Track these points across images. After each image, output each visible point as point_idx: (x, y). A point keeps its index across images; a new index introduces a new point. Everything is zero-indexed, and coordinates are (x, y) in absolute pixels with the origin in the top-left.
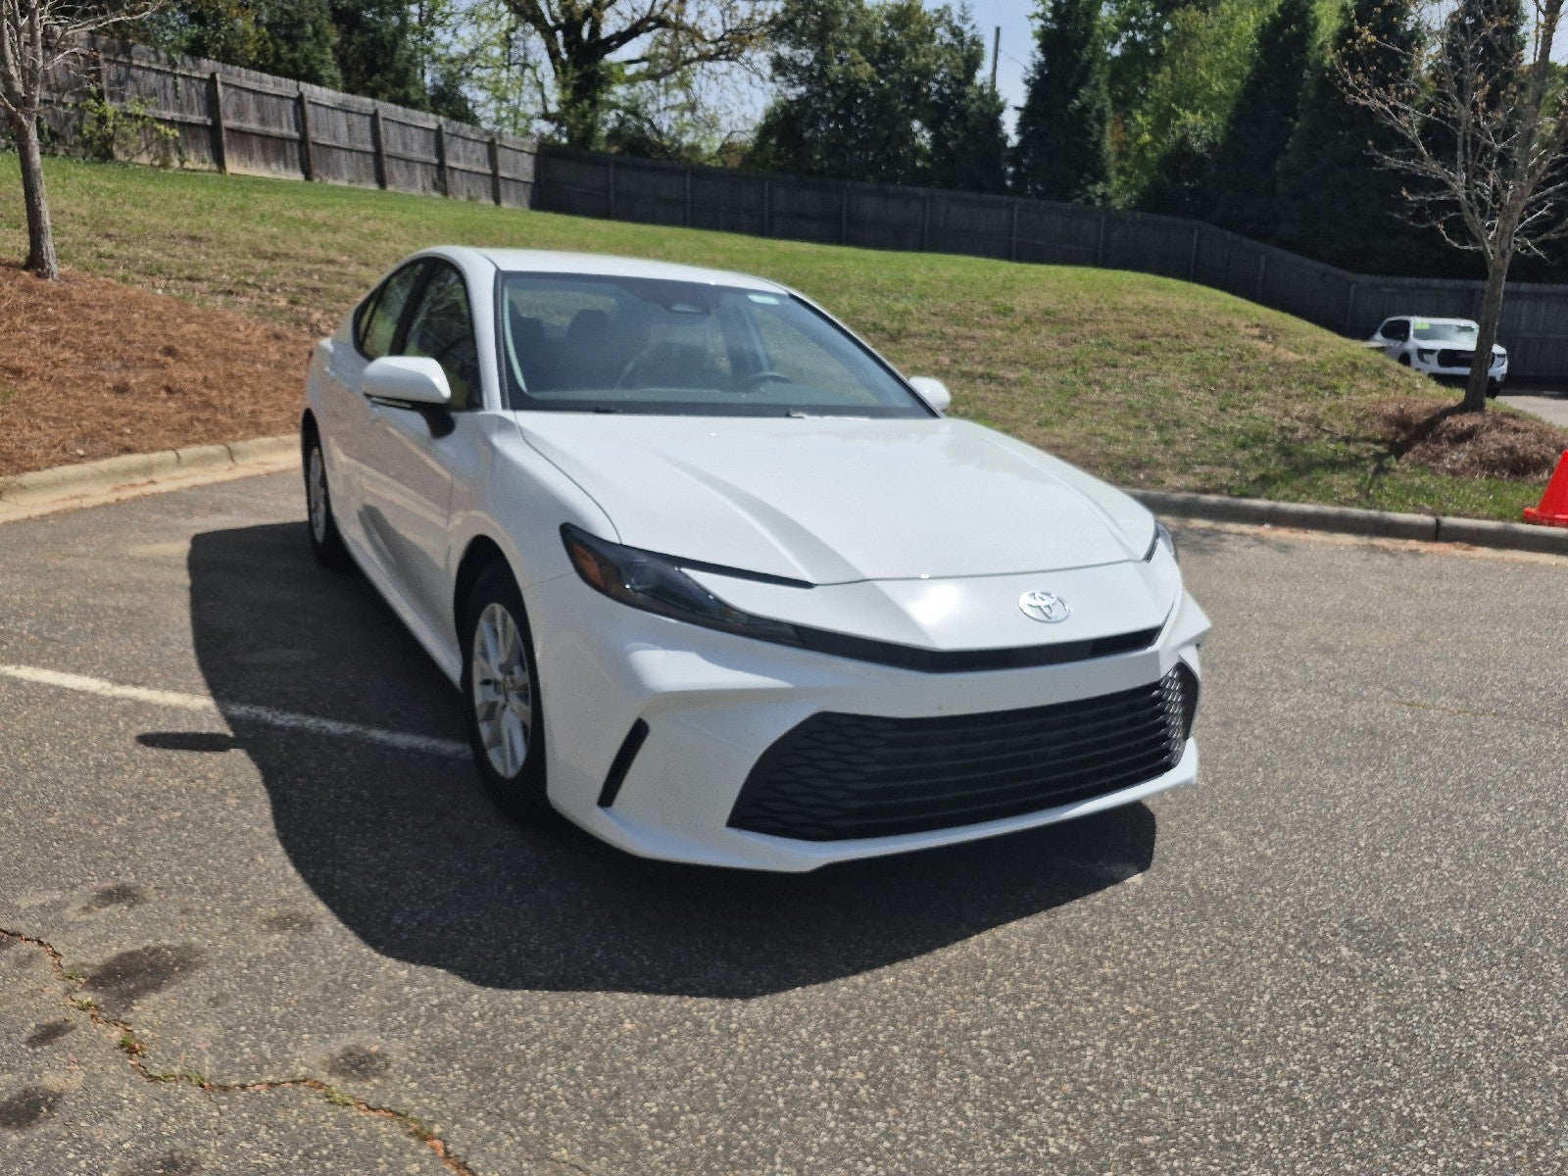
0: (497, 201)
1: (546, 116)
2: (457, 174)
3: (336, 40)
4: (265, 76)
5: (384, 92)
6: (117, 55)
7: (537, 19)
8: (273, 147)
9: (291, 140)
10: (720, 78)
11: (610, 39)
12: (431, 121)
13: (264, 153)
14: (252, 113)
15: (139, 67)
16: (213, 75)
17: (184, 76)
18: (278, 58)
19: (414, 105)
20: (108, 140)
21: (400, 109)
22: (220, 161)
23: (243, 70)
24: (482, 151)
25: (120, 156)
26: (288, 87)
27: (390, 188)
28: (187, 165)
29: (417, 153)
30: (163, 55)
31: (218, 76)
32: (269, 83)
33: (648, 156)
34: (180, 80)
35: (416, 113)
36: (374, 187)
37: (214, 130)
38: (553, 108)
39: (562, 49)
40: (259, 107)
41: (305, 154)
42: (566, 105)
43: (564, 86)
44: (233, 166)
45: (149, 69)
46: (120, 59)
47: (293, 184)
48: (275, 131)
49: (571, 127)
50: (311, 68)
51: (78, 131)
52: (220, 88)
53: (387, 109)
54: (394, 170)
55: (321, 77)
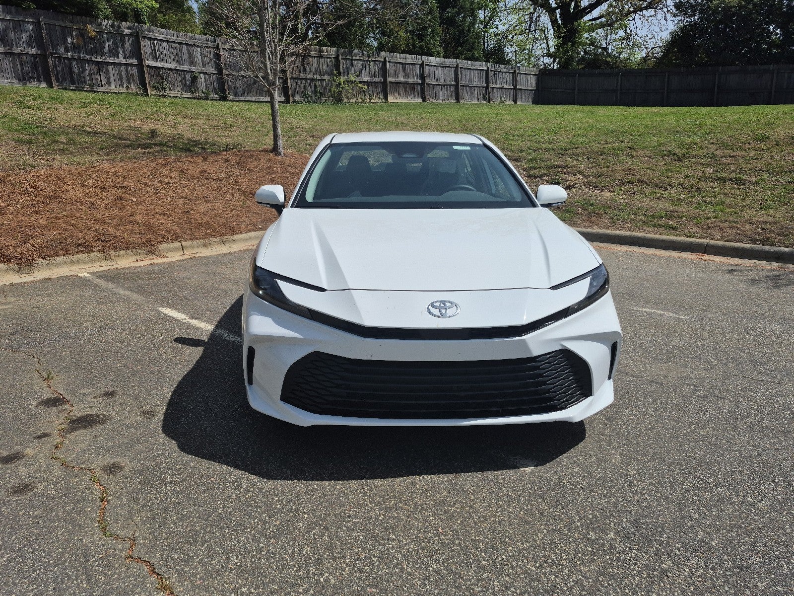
0: (515, 101)
1: (549, 55)
2: (495, 90)
3: (441, 34)
4: (408, 56)
5: (462, 55)
6: (347, 56)
7: (546, 6)
8: (409, 88)
9: (417, 84)
10: (650, 19)
11: (585, 8)
12: (483, 66)
13: (405, 91)
14: (401, 74)
15: (355, 60)
16: (385, 59)
17: (373, 61)
18: (414, 46)
19: (477, 59)
20: (340, 93)
21: (469, 62)
22: (386, 98)
23: (398, 55)
24: (509, 77)
25: (346, 100)
26: (417, 59)
27: (462, 101)
28: (372, 101)
29: (476, 82)
30: (365, 53)
31: (387, 58)
32: (409, 59)
33: (599, 68)
34: (371, 63)
35: (476, 63)
36: (454, 101)
37: (384, 84)
38: (552, 50)
39: (559, 19)
40: (404, 70)
41: (423, 90)
42: (558, 47)
43: (558, 37)
44: (391, 99)
45: (359, 60)
46: (348, 57)
47: (417, 104)
48: (411, 80)
49: (560, 59)
50: (428, 49)
51: (330, 90)
52: (388, 64)
53: (463, 63)
54: (464, 93)
55: (433, 52)
